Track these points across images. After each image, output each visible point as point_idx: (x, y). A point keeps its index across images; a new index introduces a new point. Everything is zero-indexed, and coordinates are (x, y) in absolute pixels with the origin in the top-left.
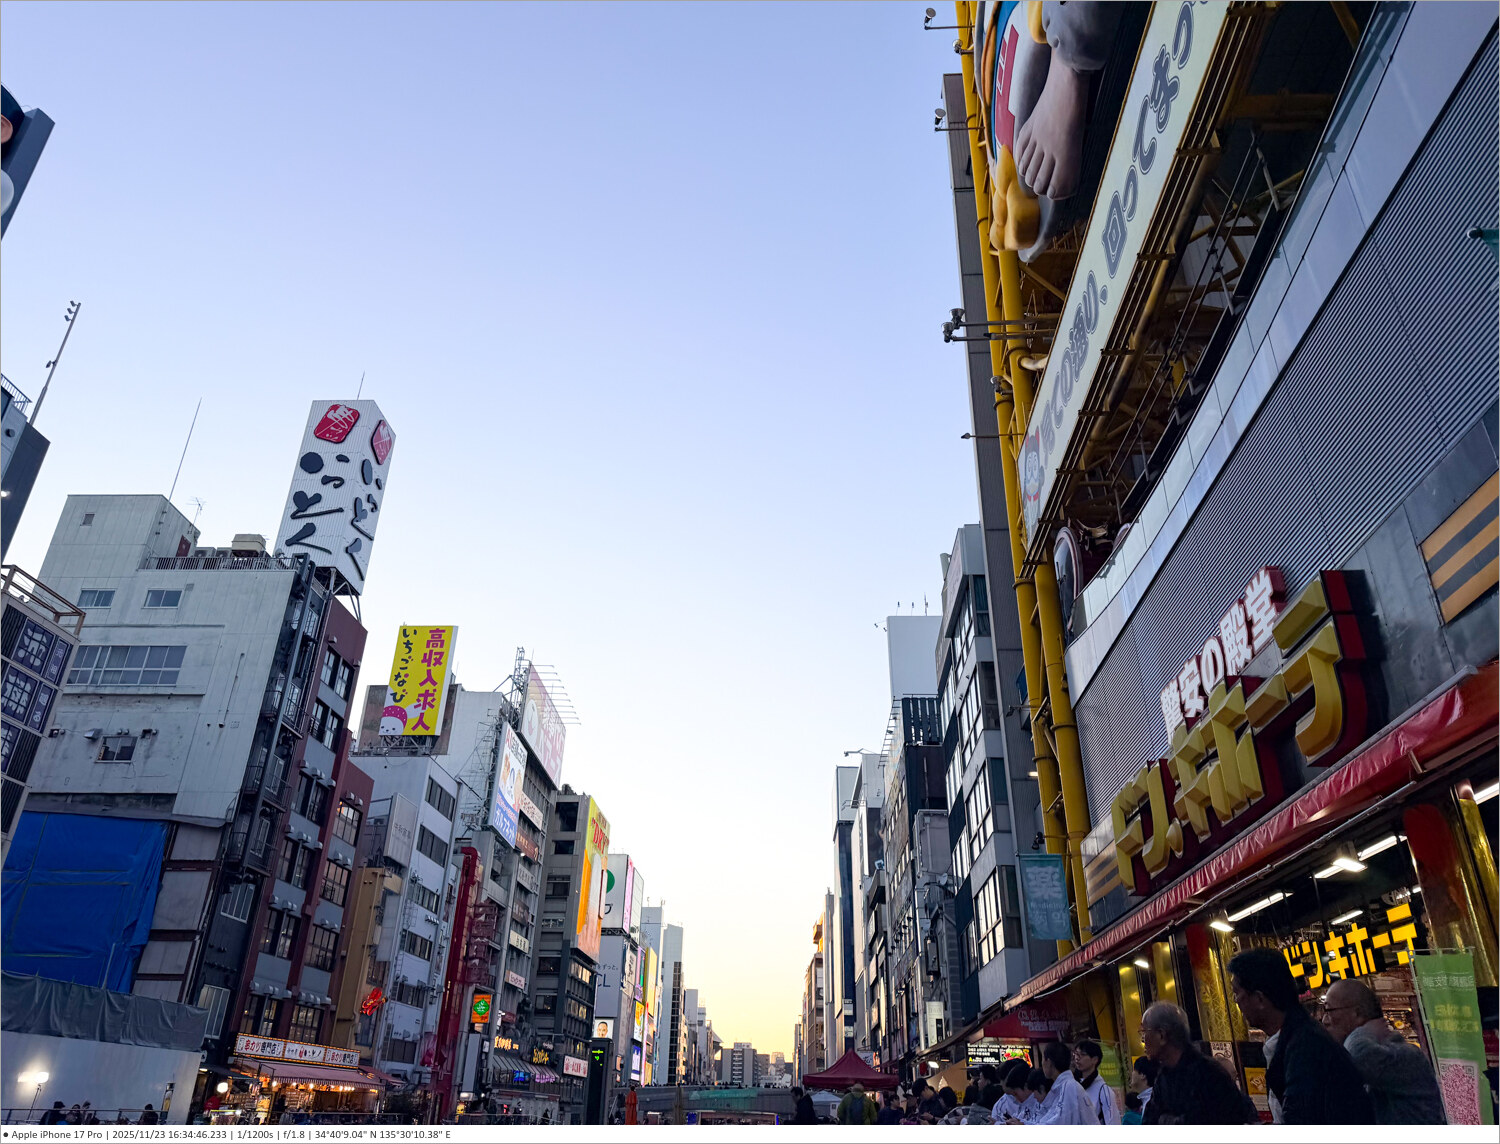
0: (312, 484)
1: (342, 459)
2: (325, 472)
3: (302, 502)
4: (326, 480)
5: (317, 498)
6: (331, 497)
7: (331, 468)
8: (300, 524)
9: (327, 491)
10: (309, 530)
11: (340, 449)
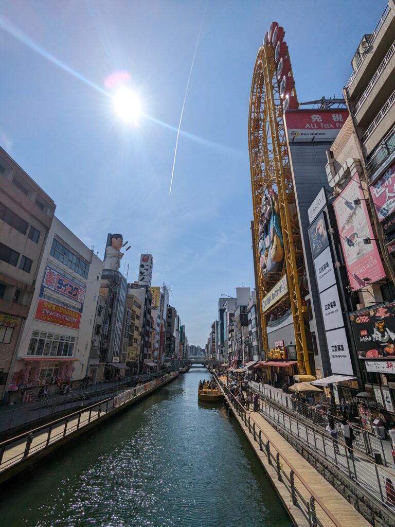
0: (143, 270)
1: (147, 265)
2: (145, 268)
3: (141, 273)
4: (145, 269)
5: (144, 273)
6: (146, 273)
7: (146, 267)
8: (142, 277)
9: (145, 271)
10: (143, 278)
11: (147, 264)
